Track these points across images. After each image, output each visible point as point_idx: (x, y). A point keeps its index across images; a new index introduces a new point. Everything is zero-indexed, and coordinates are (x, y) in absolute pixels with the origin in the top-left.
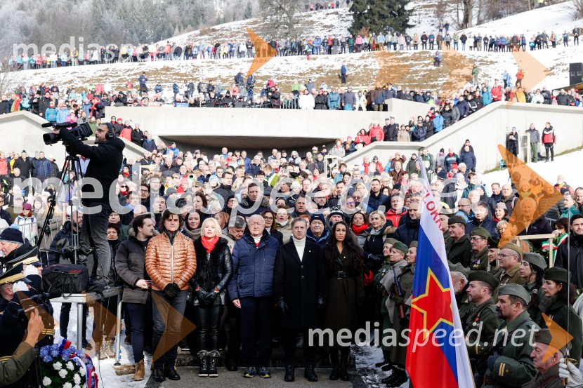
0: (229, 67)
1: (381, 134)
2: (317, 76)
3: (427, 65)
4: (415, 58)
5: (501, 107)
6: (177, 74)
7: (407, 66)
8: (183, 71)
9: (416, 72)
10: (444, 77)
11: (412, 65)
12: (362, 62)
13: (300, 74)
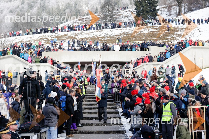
0: (89, 34)
1: (147, 60)
2: (123, 36)
3: (164, 31)
4: (159, 28)
5: (192, 48)
6: (69, 37)
7: (157, 31)
8: (72, 36)
9: (160, 34)
10: (171, 35)
11: (159, 31)
12: (140, 31)
13: (116, 36)
